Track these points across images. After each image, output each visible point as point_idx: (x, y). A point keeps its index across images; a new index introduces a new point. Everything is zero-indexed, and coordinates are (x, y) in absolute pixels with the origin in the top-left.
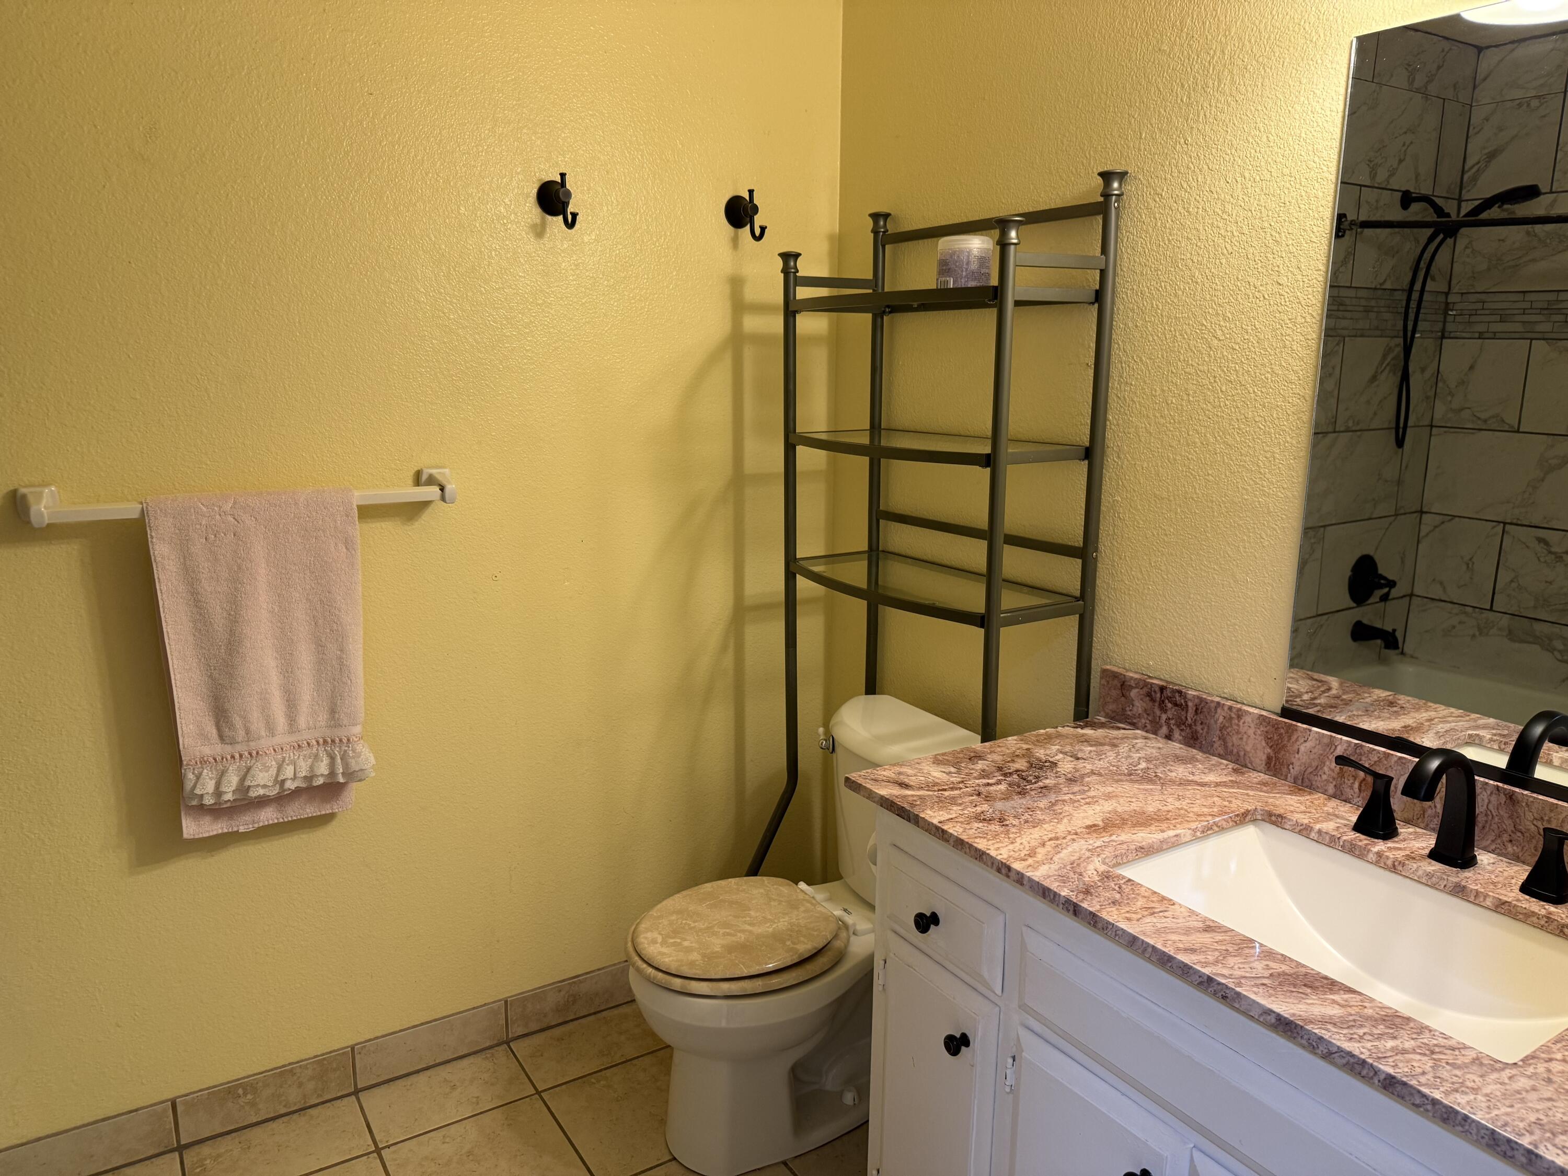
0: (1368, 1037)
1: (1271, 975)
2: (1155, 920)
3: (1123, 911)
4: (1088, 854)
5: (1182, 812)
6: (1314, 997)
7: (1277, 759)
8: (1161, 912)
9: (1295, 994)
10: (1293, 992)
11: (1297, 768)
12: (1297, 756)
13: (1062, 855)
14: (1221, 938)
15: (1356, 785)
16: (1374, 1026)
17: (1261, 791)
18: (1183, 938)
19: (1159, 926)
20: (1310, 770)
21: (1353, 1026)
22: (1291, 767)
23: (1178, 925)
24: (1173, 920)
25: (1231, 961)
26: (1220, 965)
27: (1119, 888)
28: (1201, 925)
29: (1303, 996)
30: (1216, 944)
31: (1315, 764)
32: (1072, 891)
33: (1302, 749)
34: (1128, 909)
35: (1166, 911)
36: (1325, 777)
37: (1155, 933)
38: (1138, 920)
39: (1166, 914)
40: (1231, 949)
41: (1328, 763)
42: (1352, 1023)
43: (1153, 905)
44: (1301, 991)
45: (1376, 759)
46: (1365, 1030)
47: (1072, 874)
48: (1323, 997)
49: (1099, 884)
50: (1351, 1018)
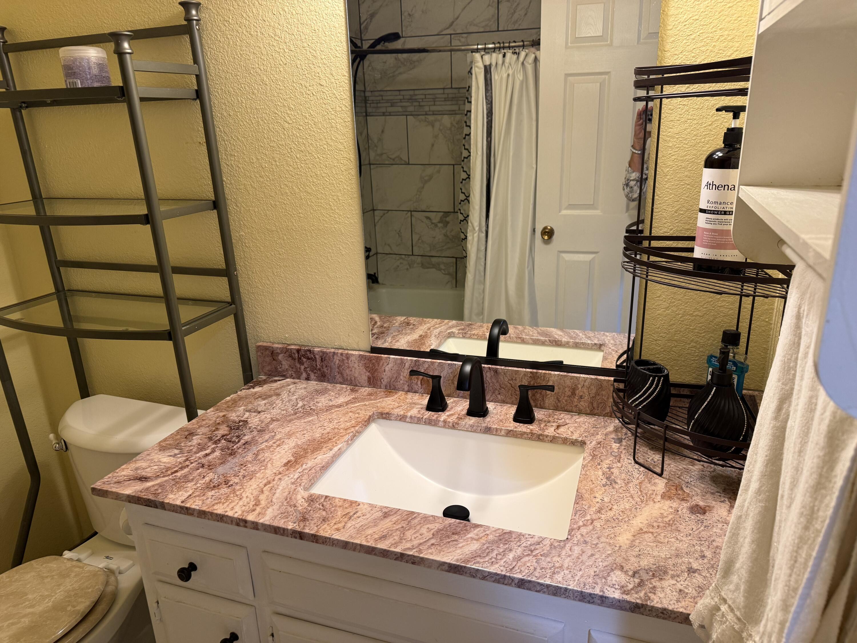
0: (499, 557)
1: (433, 534)
2: (354, 523)
3: (332, 524)
4: (293, 487)
5: (336, 430)
6: (461, 541)
7: (374, 377)
8: (354, 514)
9: (451, 543)
10: (449, 542)
11: (385, 380)
12: (384, 374)
13: (277, 495)
14: (395, 519)
15: (419, 382)
16: (498, 547)
17: (371, 400)
18: (375, 529)
19: (358, 526)
20: (393, 380)
21: (489, 552)
22: (382, 380)
23: (369, 520)
24: (364, 517)
25: (409, 534)
26: (404, 541)
27: (323, 506)
28: (380, 514)
29: (455, 543)
30: (394, 525)
31: (395, 376)
32: (295, 523)
33: (387, 369)
34: (334, 522)
35: (357, 512)
36: (401, 382)
37: (358, 533)
38: (344, 528)
39: (358, 514)
40: (404, 525)
41: (402, 374)
42: (487, 551)
43: (347, 511)
44: (453, 539)
45: (427, 366)
46: (495, 552)
47: (289, 509)
48: (465, 538)
49: (309, 508)
50: (485, 547)
